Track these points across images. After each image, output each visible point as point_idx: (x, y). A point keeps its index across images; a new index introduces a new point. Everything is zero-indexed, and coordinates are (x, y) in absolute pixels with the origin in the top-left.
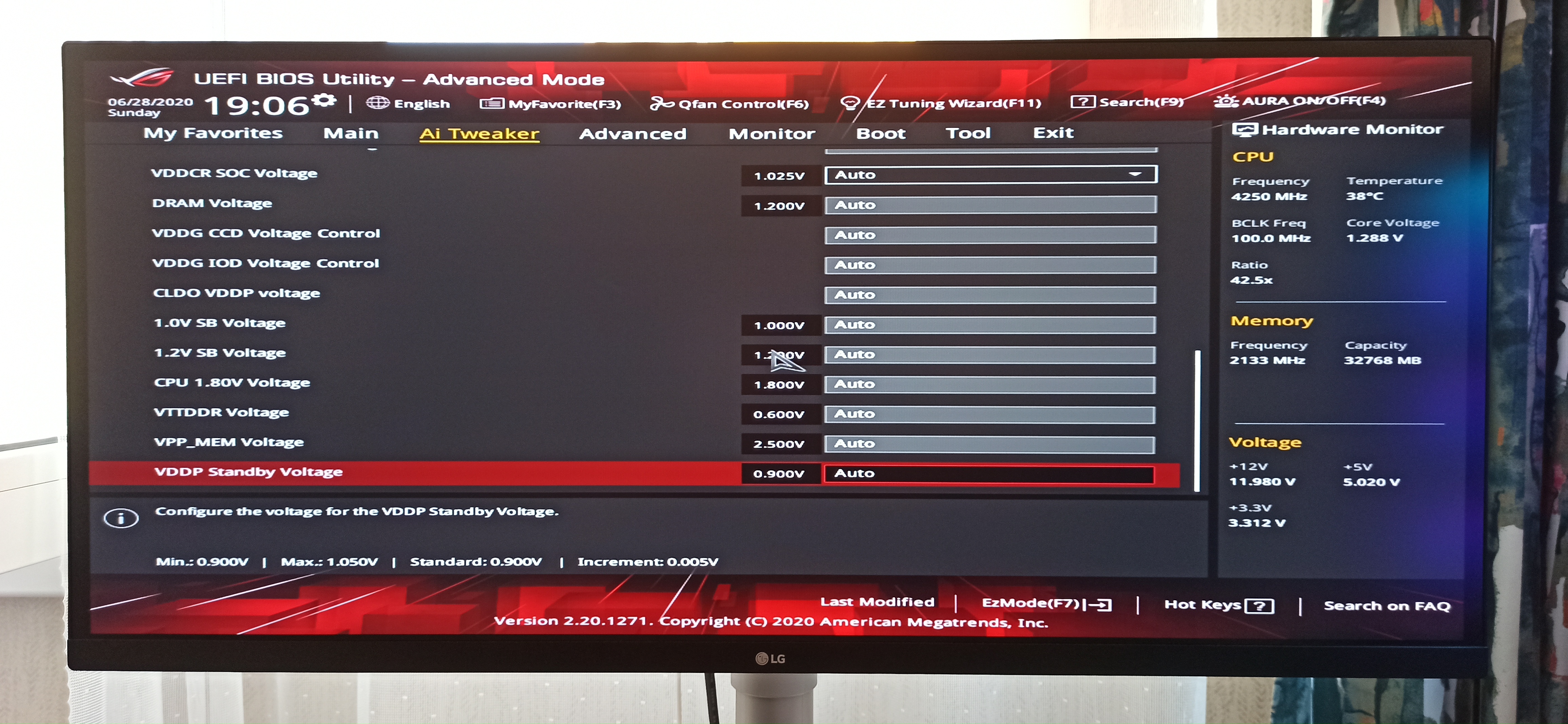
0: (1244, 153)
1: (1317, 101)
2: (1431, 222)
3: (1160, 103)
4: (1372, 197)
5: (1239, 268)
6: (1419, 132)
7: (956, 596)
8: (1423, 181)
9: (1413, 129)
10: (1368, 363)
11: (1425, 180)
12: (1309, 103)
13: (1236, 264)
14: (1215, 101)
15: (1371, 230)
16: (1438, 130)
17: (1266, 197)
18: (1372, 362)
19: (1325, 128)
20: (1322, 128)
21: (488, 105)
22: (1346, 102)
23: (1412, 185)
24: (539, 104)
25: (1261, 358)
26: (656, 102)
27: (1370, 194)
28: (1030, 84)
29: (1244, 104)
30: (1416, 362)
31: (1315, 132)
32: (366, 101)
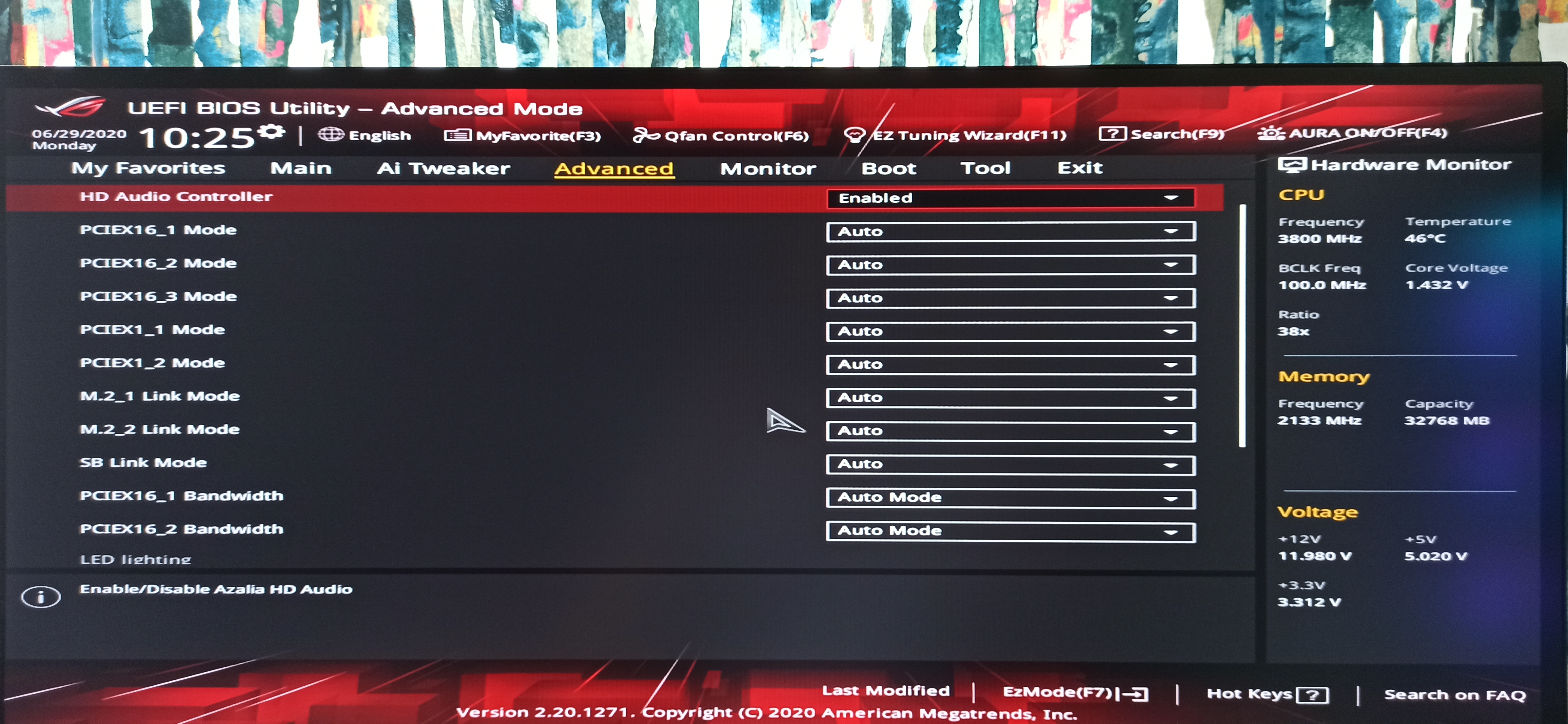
0: (1291, 191)
1: (1372, 134)
2: (1499, 267)
3: (1197, 135)
4: (1433, 239)
5: (1287, 317)
6: (1484, 168)
7: (973, 684)
8: (1489, 222)
9: (1478, 164)
10: (1431, 423)
11: (1492, 221)
12: (1363, 135)
13: (1284, 313)
14: (1259, 133)
15: (1432, 276)
16: (1506, 165)
17: (1315, 239)
18: (1436, 422)
19: (1381, 163)
20: (1378, 163)
21: (453, 137)
22: (1403, 135)
23: (1478, 226)
24: (509, 136)
25: (1312, 417)
26: (639, 134)
27: (1431, 236)
28: (1055, 114)
29: (1291, 136)
30: (1484, 422)
31: (1369, 168)
32: (318, 132)
